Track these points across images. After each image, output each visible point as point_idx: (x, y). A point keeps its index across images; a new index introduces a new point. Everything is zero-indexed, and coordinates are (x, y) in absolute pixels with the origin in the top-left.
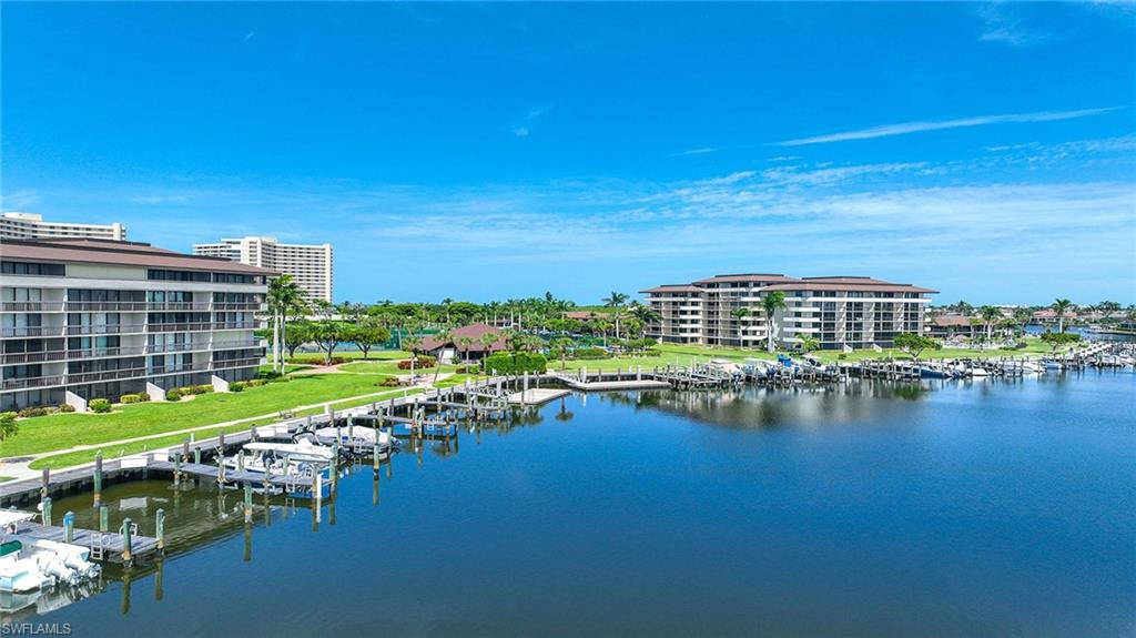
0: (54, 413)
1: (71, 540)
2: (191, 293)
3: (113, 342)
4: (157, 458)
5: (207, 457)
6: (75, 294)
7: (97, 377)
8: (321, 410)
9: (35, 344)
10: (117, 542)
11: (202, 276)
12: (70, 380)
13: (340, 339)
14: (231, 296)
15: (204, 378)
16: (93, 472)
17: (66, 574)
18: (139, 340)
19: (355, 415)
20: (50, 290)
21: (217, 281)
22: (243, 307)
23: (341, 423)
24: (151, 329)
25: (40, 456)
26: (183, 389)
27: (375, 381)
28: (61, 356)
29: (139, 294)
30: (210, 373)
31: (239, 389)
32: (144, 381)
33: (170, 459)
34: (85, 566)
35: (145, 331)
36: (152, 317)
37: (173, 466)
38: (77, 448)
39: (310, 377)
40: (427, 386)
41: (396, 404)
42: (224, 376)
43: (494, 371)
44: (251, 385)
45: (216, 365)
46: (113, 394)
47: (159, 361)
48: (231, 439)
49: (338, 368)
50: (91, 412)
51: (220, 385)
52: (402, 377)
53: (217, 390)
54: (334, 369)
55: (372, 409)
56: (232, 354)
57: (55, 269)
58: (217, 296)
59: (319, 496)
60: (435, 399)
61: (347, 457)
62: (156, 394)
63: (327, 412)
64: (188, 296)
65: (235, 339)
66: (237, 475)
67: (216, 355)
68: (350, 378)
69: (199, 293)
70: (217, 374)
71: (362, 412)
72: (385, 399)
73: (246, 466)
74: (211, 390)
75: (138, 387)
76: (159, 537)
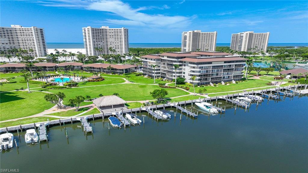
0: (209, 86)
1: (215, 108)
2: (231, 65)
3: (217, 74)
4: (224, 97)
5: (231, 98)
6: (213, 67)
7: (214, 80)
8: (251, 90)
9: (207, 75)
10: (220, 109)
11: (233, 62)
12: (211, 80)
13: (261, 70)
14: (238, 65)
15: (231, 80)
16: (216, 98)
17: (215, 112)
18: (222, 74)
19: (258, 92)
20: (210, 66)
21: (236, 62)
22: (240, 67)
23: (254, 94)
24: (223, 72)
25: (209, 94)
26: (227, 82)
27: (266, 82)
28: (210, 77)
29: (222, 66)
30: (232, 79)
31: (237, 83)
32: (221, 81)
33: (226, 98)
34: (217, 112)
35: (222, 72)
36: (224, 70)
37: (226, 99)
38: (213, 93)
39: (252, 79)
40: (278, 85)
41: (267, 90)
42: (235, 80)
43: (299, 83)
44: (239, 82)
45: (233, 78)
46: (216, 83)
47: (224, 77)
48: (235, 95)
49: (260, 78)
50: (213, 86)
51: (234, 82)
52: (273, 82)
53: (233, 83)
54: (258, 78)
55: (262, 91)
56: (237, 76)
57: (211, 63)
58: (236, 65)
59: (246, 108)
60: (277, 90)
61: (253, 101)
62: (223, 83)
63: (252, 91)
64: (230, 66)
65: (238, 73)
66: (235, 102)
67: (234, 76)
68: (261, 81)
69: (232, 65)
70: (233, 80)
71: (259, 92)
72: (265, 88)
73: (237, 100)
74: (232, 83)
75: (220, 82)
76: (225, 110)
